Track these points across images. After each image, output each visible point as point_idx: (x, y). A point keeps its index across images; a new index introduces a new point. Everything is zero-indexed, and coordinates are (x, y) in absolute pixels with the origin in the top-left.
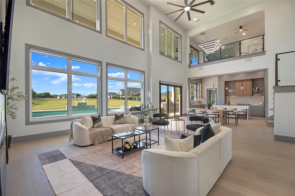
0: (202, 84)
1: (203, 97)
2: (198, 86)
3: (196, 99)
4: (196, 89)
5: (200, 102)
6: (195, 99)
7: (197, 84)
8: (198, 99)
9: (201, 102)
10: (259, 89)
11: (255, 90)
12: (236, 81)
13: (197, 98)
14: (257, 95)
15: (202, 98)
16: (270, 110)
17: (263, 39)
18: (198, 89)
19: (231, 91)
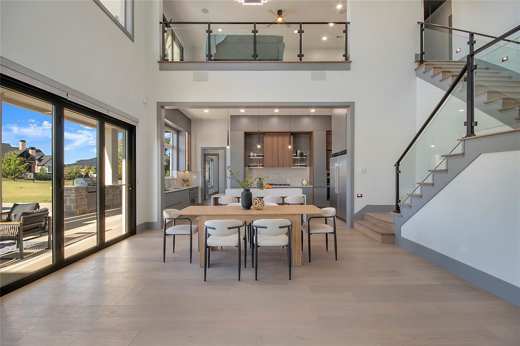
0: (190, 134)
1: (193, 169)
2: (181, 139)
3: (175, 172)
4: (175, 145)
5: (185, 181)
6: (173, 173)
7: (178, 132)
8: (181, 173)
9: (187, 180)
10: (302, 155)
11: (296, 156)
12: (264, 133)
13: (178, 170)
14: (299, 165)
15: (189, 170)
16: (358, 197)
17: (345, 31)
18: (182, 147)
19: (255, 155)
